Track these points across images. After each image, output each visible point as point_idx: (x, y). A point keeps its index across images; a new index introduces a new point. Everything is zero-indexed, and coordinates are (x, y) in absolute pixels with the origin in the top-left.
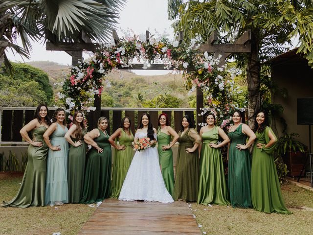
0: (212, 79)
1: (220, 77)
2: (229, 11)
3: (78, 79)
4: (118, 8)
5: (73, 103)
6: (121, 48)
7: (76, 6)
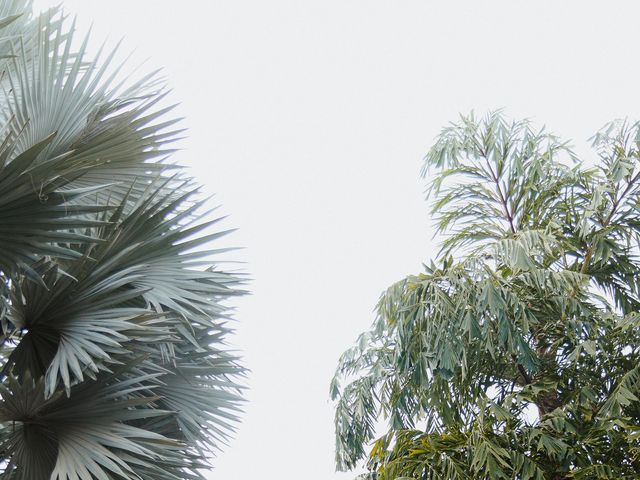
2: (505, 458)
4: (210, 443)
7: (106, 447)
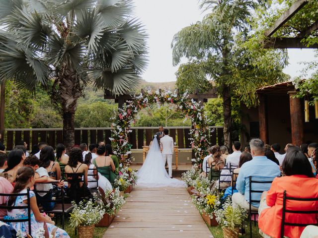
0: (195, 115)
1: (199, 114)
3: (123, 116)
5: (121, 129)
6: (146, 98)
7: (123, 80)
